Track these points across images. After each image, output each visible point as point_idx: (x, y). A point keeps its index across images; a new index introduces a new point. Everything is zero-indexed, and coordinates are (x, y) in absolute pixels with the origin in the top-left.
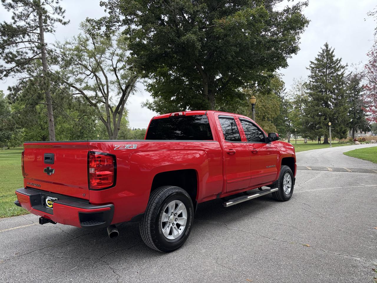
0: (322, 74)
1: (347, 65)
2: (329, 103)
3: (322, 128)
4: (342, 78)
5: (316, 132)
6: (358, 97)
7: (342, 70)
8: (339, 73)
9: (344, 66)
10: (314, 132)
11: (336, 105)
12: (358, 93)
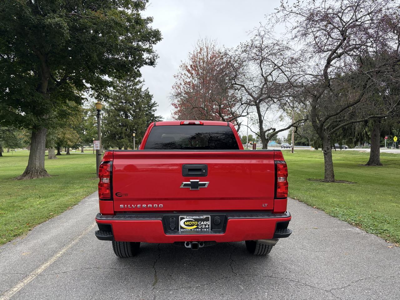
0: (123, 85)
1: (144, 81)
2: (129, 114)
3: (123, 139)
4: (140, 92)
5: (118, 142)
6: (151, 111)
7: (140, 85)
8: (138, 87)
9: (141, 81)
10: (116, 142)
11: (134, 117)
12: (150, 109)
